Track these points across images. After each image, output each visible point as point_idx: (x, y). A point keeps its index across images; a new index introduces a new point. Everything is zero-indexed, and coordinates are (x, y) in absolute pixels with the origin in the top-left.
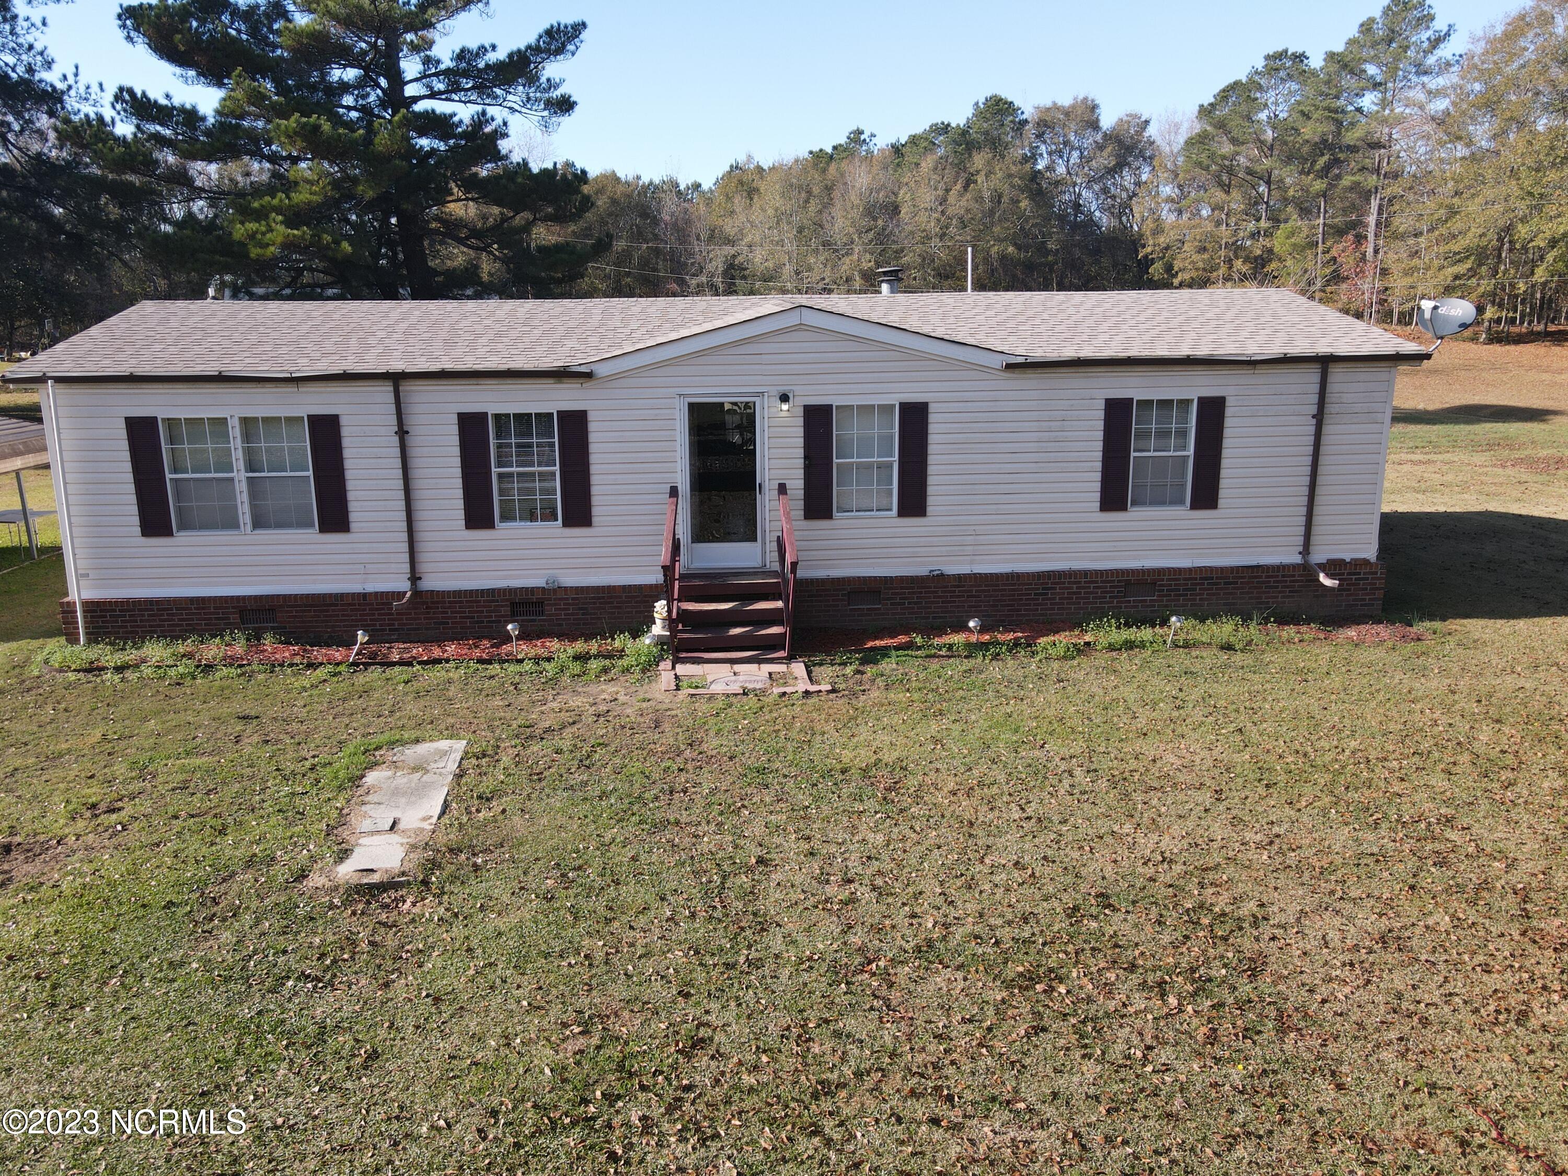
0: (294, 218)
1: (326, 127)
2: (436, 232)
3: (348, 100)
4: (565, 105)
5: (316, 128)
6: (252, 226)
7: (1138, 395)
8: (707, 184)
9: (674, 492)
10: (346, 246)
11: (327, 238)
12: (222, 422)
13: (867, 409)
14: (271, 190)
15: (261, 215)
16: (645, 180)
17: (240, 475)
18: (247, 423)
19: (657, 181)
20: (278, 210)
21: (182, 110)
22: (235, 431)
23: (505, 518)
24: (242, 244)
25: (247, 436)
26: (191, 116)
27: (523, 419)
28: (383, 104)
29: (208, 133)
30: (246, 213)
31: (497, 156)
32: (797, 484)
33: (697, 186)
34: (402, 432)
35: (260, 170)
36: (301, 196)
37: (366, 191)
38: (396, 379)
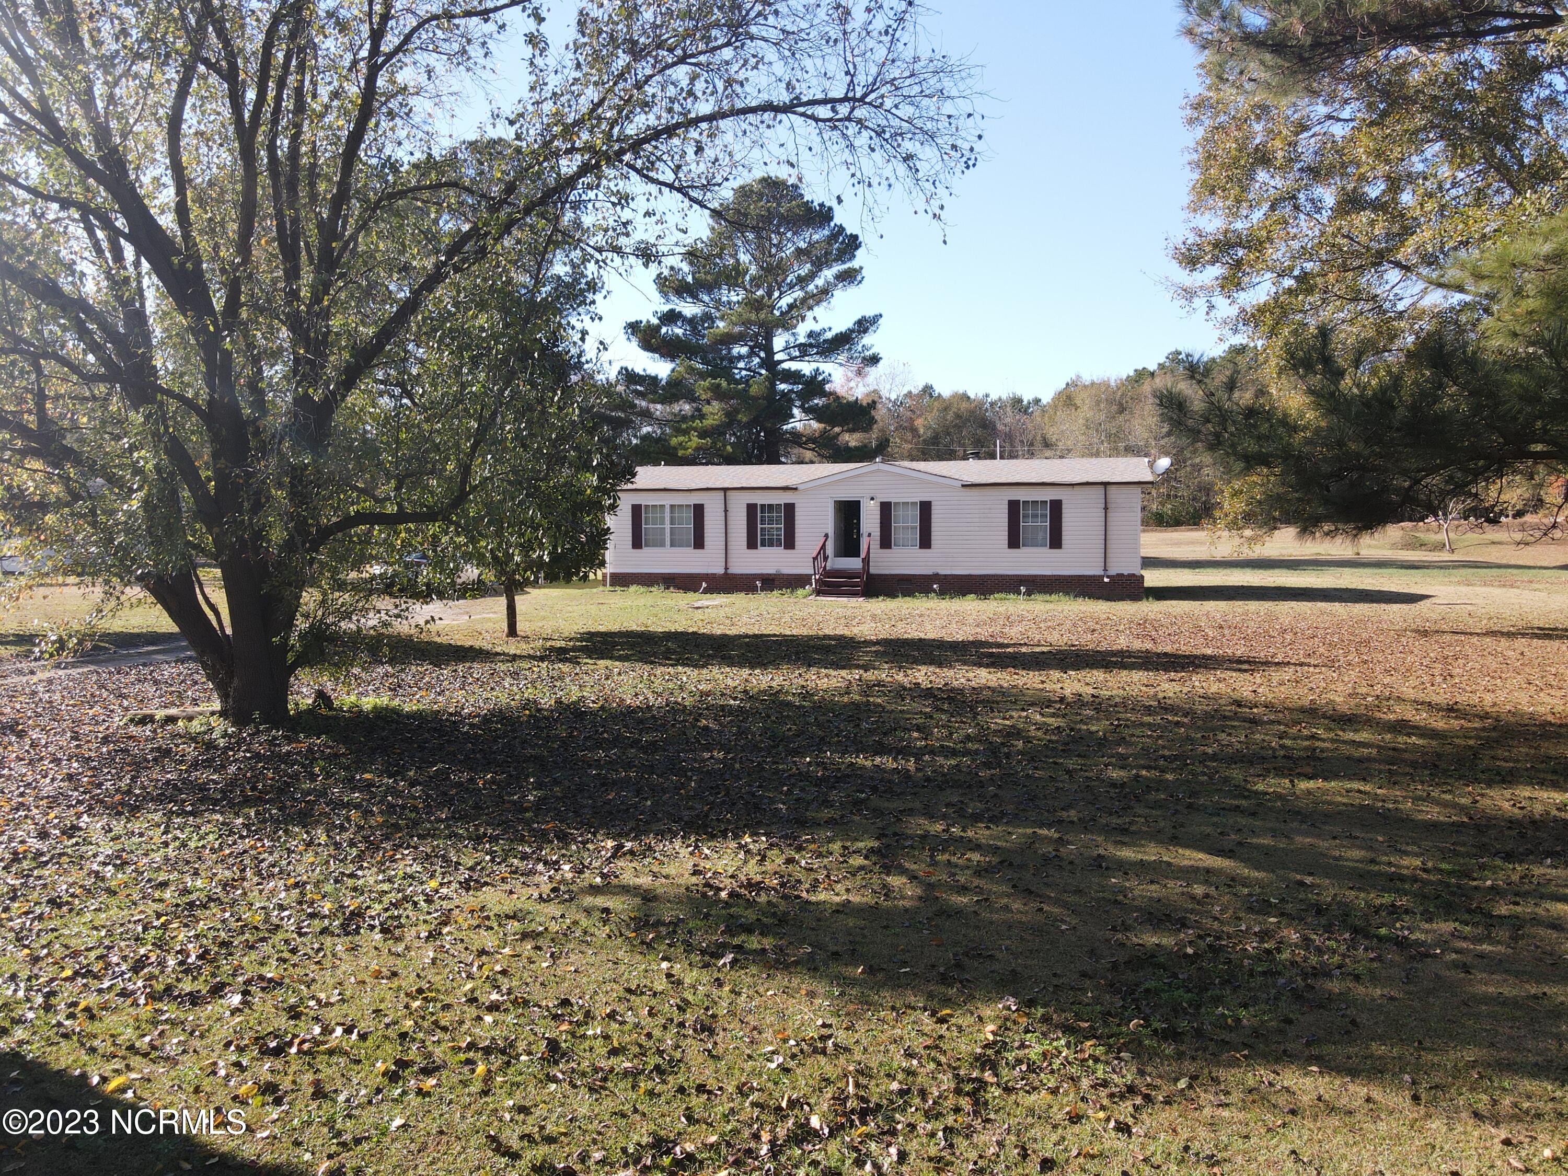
0: (703, 434)
1: (724, 384)
2: (787, 440)
3: (741, 365)
4: (874, 360)
5: (719, 385)
6: (681, 438)
7: (1022, 499)
8: (1046, 399)
9: (826, 536)
10: (729, 448)
11: (719, 444)
12: (662, 506)
13: (906, 504)
14: (693, 418)
15: (686, 432)
16: (994, 397)
17: (668, 526)
18: (672, 506)
19: (1004, 397)
20: (695, 429)
21: (649, 376)
22: (668, 509)
23: (763, 545)
24: (675, 448)
25: (672, 512)
26: (654, 380)
27: (771, 506)
28: (761, 366)
29: (663, 388)
30: (679, 431)
31: (824, 394)
32: (876, 533)
33: (1037, 401)
34: (726, 511)
35: (687, 408)
36: (709, 422)
37: (743, 418)
38: (725, 490)
